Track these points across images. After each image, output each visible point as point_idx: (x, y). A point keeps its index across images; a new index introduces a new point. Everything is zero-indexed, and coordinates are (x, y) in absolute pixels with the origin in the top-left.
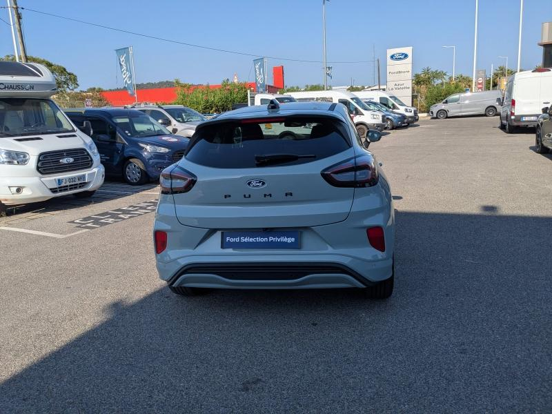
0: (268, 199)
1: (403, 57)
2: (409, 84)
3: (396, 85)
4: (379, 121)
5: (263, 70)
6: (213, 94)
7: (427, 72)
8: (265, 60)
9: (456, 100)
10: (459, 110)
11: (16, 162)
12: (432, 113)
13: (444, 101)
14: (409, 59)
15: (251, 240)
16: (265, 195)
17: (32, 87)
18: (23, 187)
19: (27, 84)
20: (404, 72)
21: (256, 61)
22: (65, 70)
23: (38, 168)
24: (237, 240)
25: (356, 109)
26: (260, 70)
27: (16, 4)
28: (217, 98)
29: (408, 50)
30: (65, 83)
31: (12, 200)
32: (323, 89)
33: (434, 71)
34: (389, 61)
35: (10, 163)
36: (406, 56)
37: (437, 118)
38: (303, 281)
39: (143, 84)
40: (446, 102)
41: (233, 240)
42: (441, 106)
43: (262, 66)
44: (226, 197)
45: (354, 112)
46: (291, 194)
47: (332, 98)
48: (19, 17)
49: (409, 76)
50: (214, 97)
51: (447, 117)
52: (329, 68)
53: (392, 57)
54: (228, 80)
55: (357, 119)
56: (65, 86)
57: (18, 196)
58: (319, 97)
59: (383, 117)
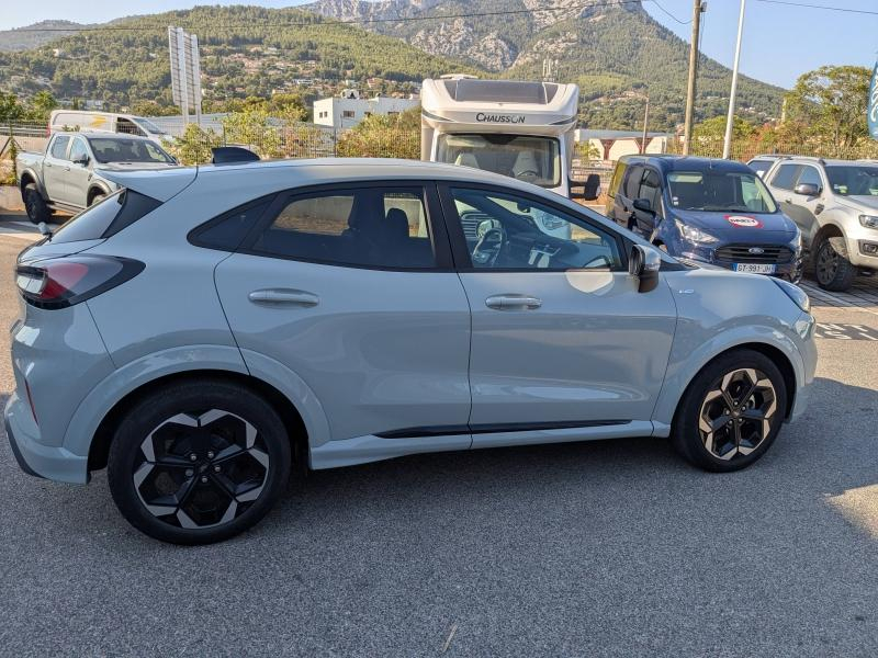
17: (522, 120)
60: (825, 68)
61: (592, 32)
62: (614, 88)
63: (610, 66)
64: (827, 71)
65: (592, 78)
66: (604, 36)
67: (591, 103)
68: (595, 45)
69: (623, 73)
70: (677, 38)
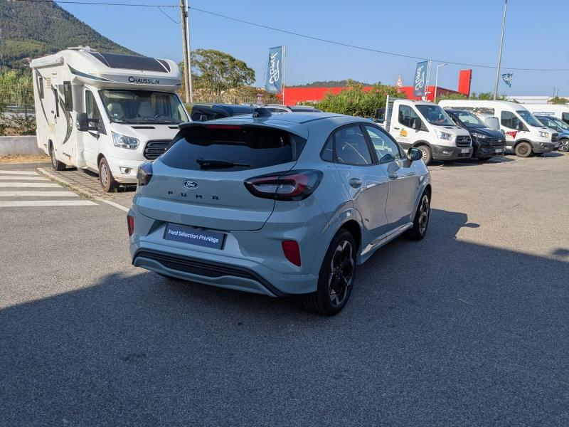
0: (198, 199)
4: (548, 140)
5: (425, 74)
6: (358, 98)
8: (429, 64)
11: (128, 146)
15: (186, 235)
16: (197, 196)
17: (158, 82)
18: (131, 169)
19: (153, 79)
21: (419, 64)
22: (245, 65)
23: (145, 153)
24: (176, 233)
25: (521, 124)
26: (421, 73)
27: (183, 3)
28: (362, 101)
30: (244, 78)
31: (122, 179)
32: (492, 99)
35: (124, 146)
38: (220, 280)
39: (325, 82)
41: (173, 233)
43: (424, 70)
44: (169, 193)
45: (518, 127)
46: (217, 198)
47: (493, 110)
48: (185, 16)
50: (360, 100)
52: (509, 75)
54: (380, 83)
55: (521, 135)
56: (244, 81)
57: (126, 176)
58: (479, 107)
59: (554, 136)
60: (199, 50)
61: (10, 9)
62: (36, 51)
63: (30, 35)
64: (200, 52)
65: (18, 43)
66: (21, 13)
67: (20, 61)
68: (15, 19)
69: (42, 41)
70: (77, 20)
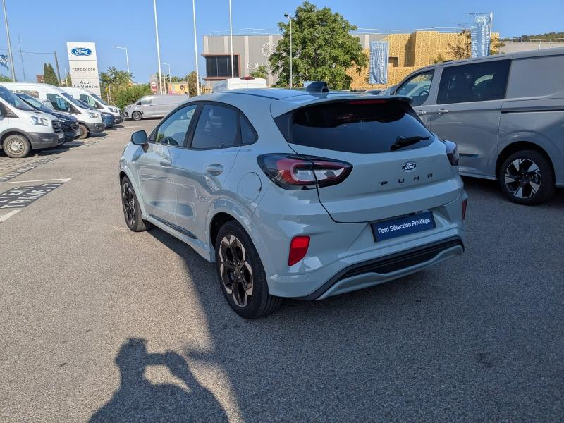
0: (416, 182)
1: (86, 52)
2: (97, 82)
3: (82, 82)
4: (99, 120)
7: (113, 70)
9: (150, 102)
10: (152, 112)
12: (127, 114)
13: (138, 102)
14: (93, 56)
16: (415, 178)
20: (89, 69)
24: (387, 230)
29: (91, 46)
33: (120, 71)
34: (71, 56)
36: (89, 52)
37: (132, 119)
40: (140, 104)
41: (384, 231)
42: (135, 107)
44: (382, 184)
46: (431, 175)
49: (96, 74)
51: (142, 119)
53: (74, 51)
